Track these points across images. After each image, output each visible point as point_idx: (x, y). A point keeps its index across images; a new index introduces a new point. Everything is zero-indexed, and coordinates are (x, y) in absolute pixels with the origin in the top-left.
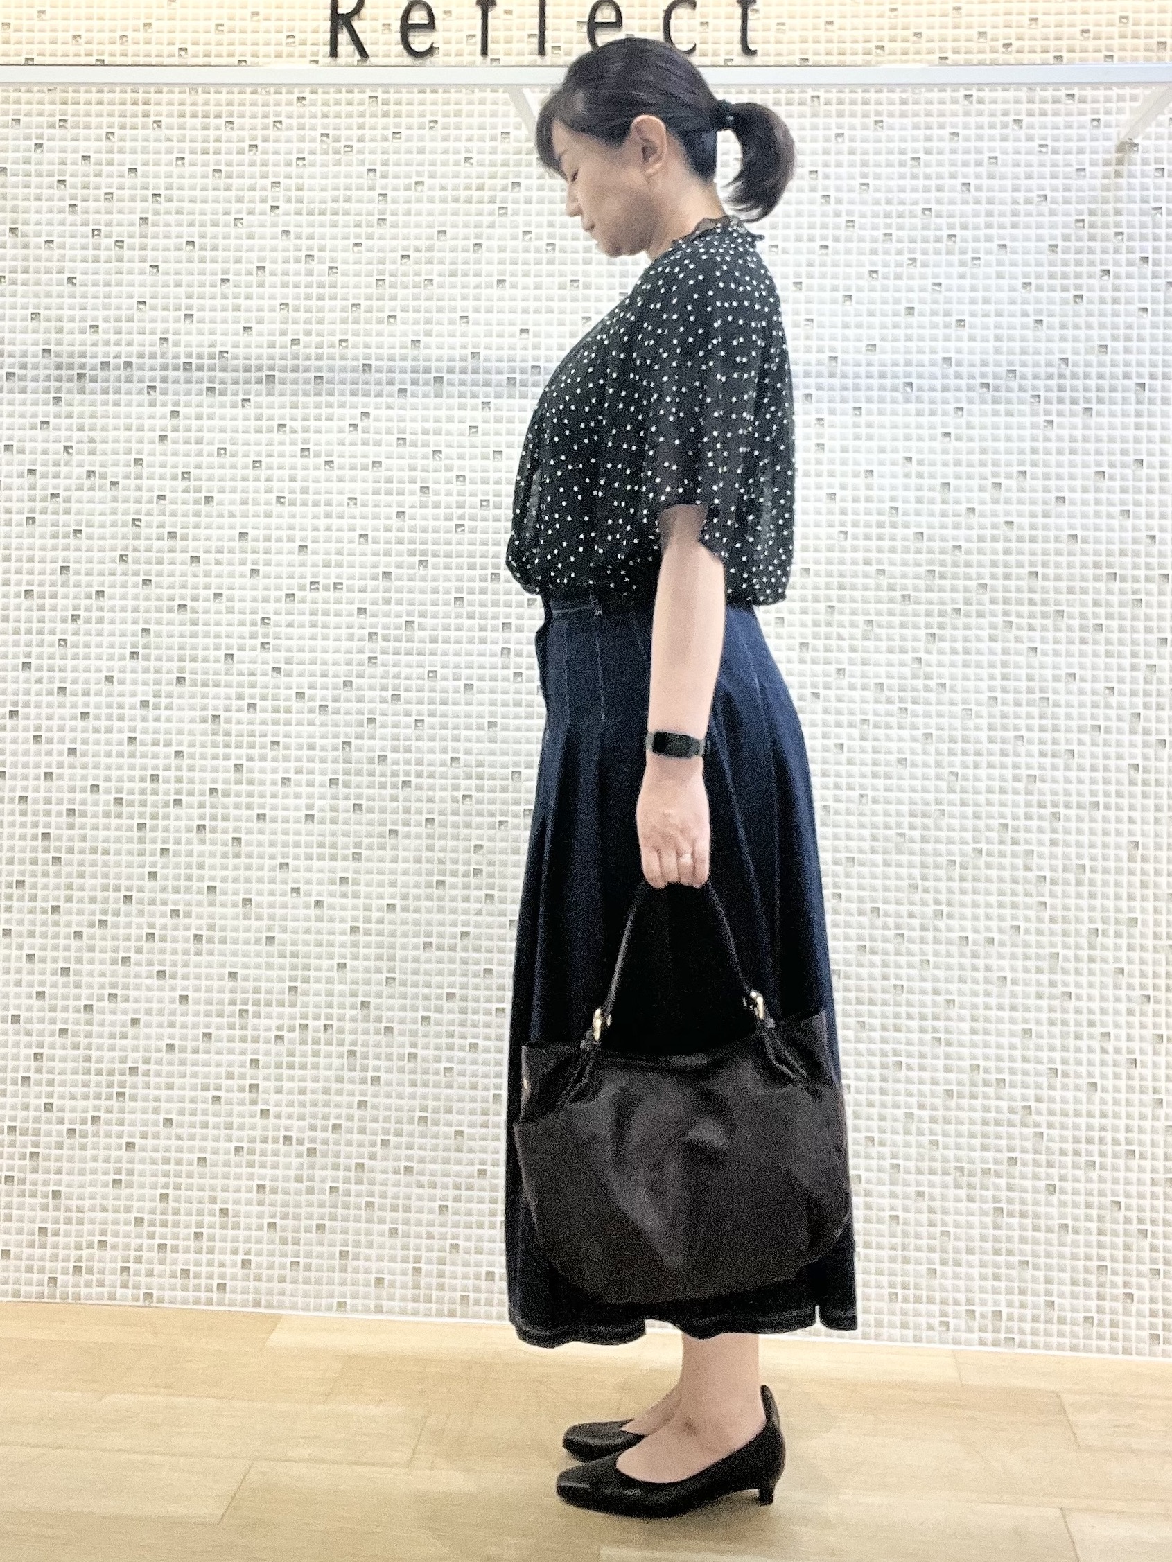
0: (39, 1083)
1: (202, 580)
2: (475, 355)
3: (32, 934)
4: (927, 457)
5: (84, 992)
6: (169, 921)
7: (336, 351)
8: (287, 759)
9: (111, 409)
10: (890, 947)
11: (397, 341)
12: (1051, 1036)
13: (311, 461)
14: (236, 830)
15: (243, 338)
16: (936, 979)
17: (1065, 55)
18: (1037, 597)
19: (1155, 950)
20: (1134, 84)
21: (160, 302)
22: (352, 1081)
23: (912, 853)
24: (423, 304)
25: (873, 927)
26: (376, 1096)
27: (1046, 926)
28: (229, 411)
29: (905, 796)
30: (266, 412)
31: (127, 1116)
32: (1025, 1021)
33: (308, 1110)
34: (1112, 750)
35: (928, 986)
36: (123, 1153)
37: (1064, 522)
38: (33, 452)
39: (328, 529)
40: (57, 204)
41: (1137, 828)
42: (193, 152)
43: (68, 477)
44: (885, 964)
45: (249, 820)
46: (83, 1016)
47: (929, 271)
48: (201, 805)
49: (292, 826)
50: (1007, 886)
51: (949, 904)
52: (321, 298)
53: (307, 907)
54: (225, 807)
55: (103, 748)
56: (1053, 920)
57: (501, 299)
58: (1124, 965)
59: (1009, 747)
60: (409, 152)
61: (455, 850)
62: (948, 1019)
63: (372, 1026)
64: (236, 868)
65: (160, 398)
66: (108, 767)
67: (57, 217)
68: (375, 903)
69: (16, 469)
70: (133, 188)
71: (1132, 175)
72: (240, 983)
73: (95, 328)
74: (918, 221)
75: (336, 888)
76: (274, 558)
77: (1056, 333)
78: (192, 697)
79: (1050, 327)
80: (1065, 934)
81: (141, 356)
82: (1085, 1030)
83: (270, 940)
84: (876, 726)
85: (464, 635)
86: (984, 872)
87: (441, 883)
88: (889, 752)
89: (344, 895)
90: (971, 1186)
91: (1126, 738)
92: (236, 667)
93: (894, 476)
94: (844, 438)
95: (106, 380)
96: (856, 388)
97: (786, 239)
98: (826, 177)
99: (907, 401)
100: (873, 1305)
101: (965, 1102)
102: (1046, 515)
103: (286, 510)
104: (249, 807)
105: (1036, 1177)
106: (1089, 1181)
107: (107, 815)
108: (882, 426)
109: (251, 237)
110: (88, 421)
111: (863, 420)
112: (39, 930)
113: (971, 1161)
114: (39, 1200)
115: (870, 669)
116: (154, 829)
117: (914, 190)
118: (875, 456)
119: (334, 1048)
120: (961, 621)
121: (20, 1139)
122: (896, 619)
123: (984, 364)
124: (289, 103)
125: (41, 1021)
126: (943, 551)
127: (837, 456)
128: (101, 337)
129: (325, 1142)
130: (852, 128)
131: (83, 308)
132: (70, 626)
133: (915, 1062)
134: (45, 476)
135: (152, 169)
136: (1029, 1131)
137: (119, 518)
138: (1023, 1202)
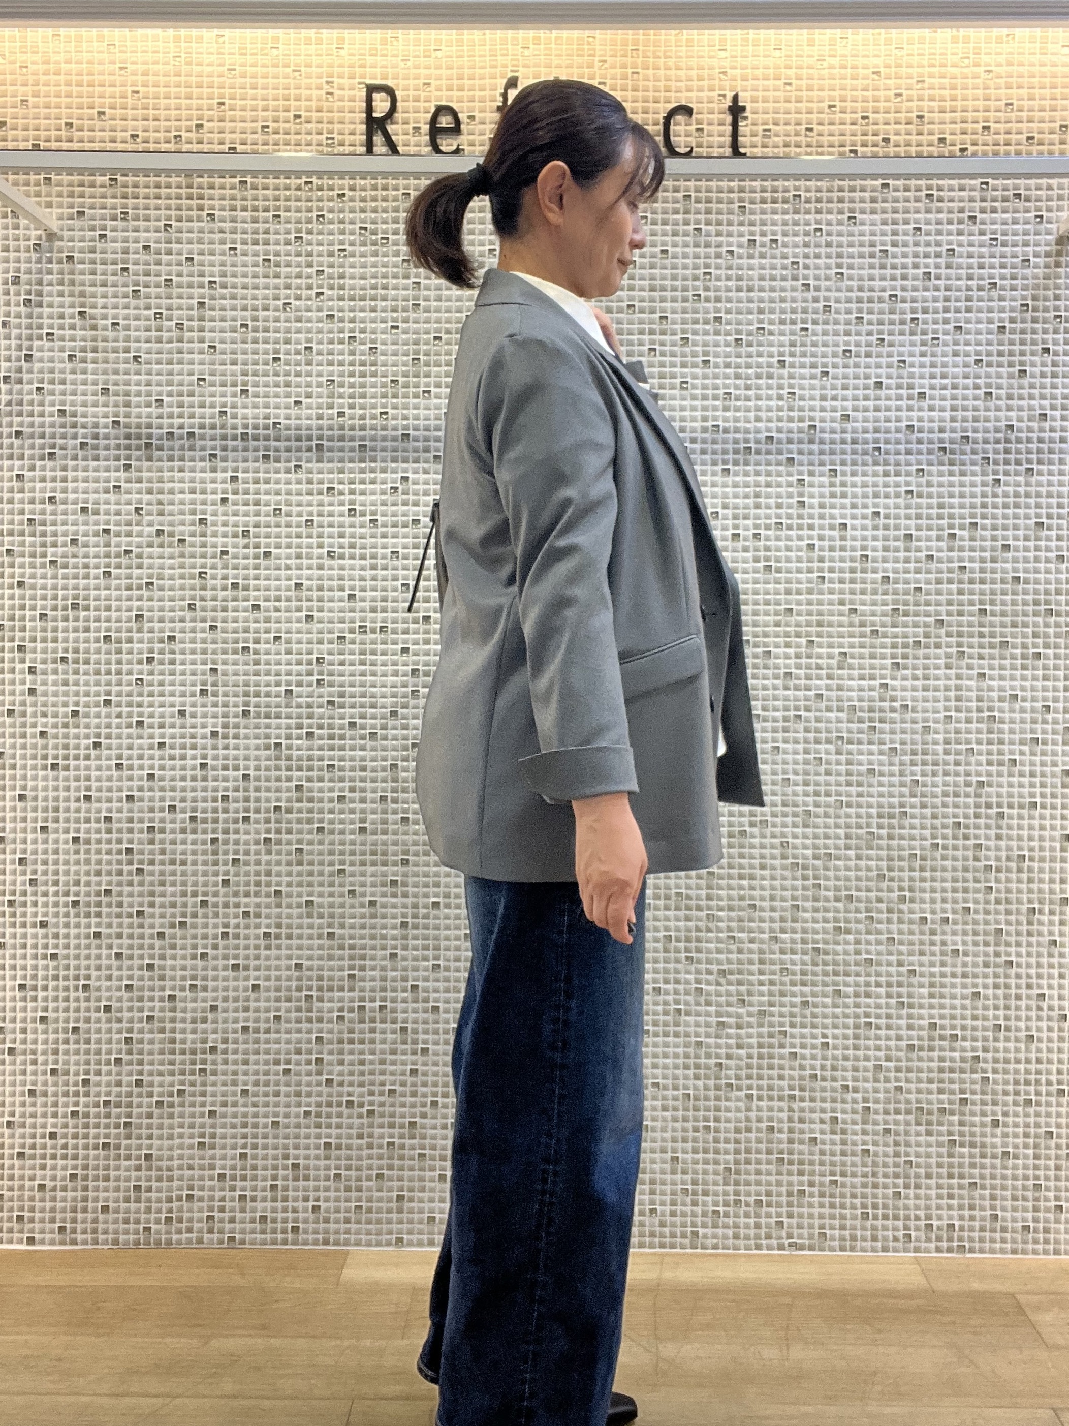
0: (130, 1063)
1: (263, 625)
3: (120, 936)
4: (892, 511)
5: (168, 984)
6: (241, 920)
7: (378, 422)
8: (342, 780)
9: (177, 475)
11: (432, 413)
12: (996, 997)
13: (358, 520)
14: (299, 841)
15: (294, 411)
16: (900, 953)
18: (986, 630)
21: (218, 378)
22: (404, 1053)
23: (880, 848)
25: (847, 911)
26: (426, 1065)
28: (282, 476)
29: (874, 801)
30: (316, 477)
31: (210, 1089)
32: (975, 986)
33: (367, 1078)
34: (1047, 759)
35: (893, 958)
36: (208, 1120)
37: (1008, 566)
38: (107, 513)
39: (374, 579)
40: (121, 290)
41: (1068, 823)
42: (244, 243)
43: (140, 535)
44: (857, 942)
45: (310, 832)
46: (166, 1004)
47: (894, 350)
48: (268, 821)
49: (349, 837)
50: (960, 874)
51: (911, 890)
52: (362, 375)
53: (362, 906)
54: (289, 822)
55: (178, 773)
56: (998, 902)
58: (1057, 937)
59: (962, 758)
62: (910, 985)
63: (420, 1005)
64: (300, 874)
65: (221, 465)
66: (184, 790)
67: (122, 301)
68: (421, 901)
69: (92, 528)
70: (191, 275)
72: (305, 973)
73: (160, 402)
74: (886, 306)
75: (388, 889)
76: (327, 605)
77: (1005, 403)
78: (257, 727)
79: (1000, 398)
80: (1008, 912)
81: (202, 427)
82: (1024, 992)
83: (331, 935)
84: (850, 742)
86: (940, 863)
88: (860, 764)
89: (394, 895)
90: (929, 1123)
91: (1059, 748)
92: (295, 701)
93: (864, 528)
94: (822, 496)
95: (172, 449)
96: (832, 452)
97: (771, 322)
98: (806, 267)
99: (876, 463)
100: (848, 1223)
101: (924, 1054)
102: (994, 560)
103: (335, 563)
104: (310, 821)
105: (984, 1114)
106: (1027, 1115)
107: (183, 831)
108: (854, 485)
109: (299, 320)
110: (156, 486)
111: (838, 480)
112: (126, 931)
113: (929, 1102)
114: (133, 1162)
115: (845, 694)
116: (226, 842)
117: (883, 278)
118: (848, 511)
119: (388, 1026)
120: (921, 652)
121: (115, 1111)
122: (866, 651)
123: (942, 430)
124: (330, 199)
125: (130, 1009)
126: (906, 593)
127: (816, 511)
128: (166, 410)
129: (382, 1104)
130: (829, 223)
131: (148, 384)
132: (145, 667)
133: (882, 1022)
134: (118, 535)
135: (207, 258)
136: (977, 1077)
137: (187, 571)
138: (972, 1135)
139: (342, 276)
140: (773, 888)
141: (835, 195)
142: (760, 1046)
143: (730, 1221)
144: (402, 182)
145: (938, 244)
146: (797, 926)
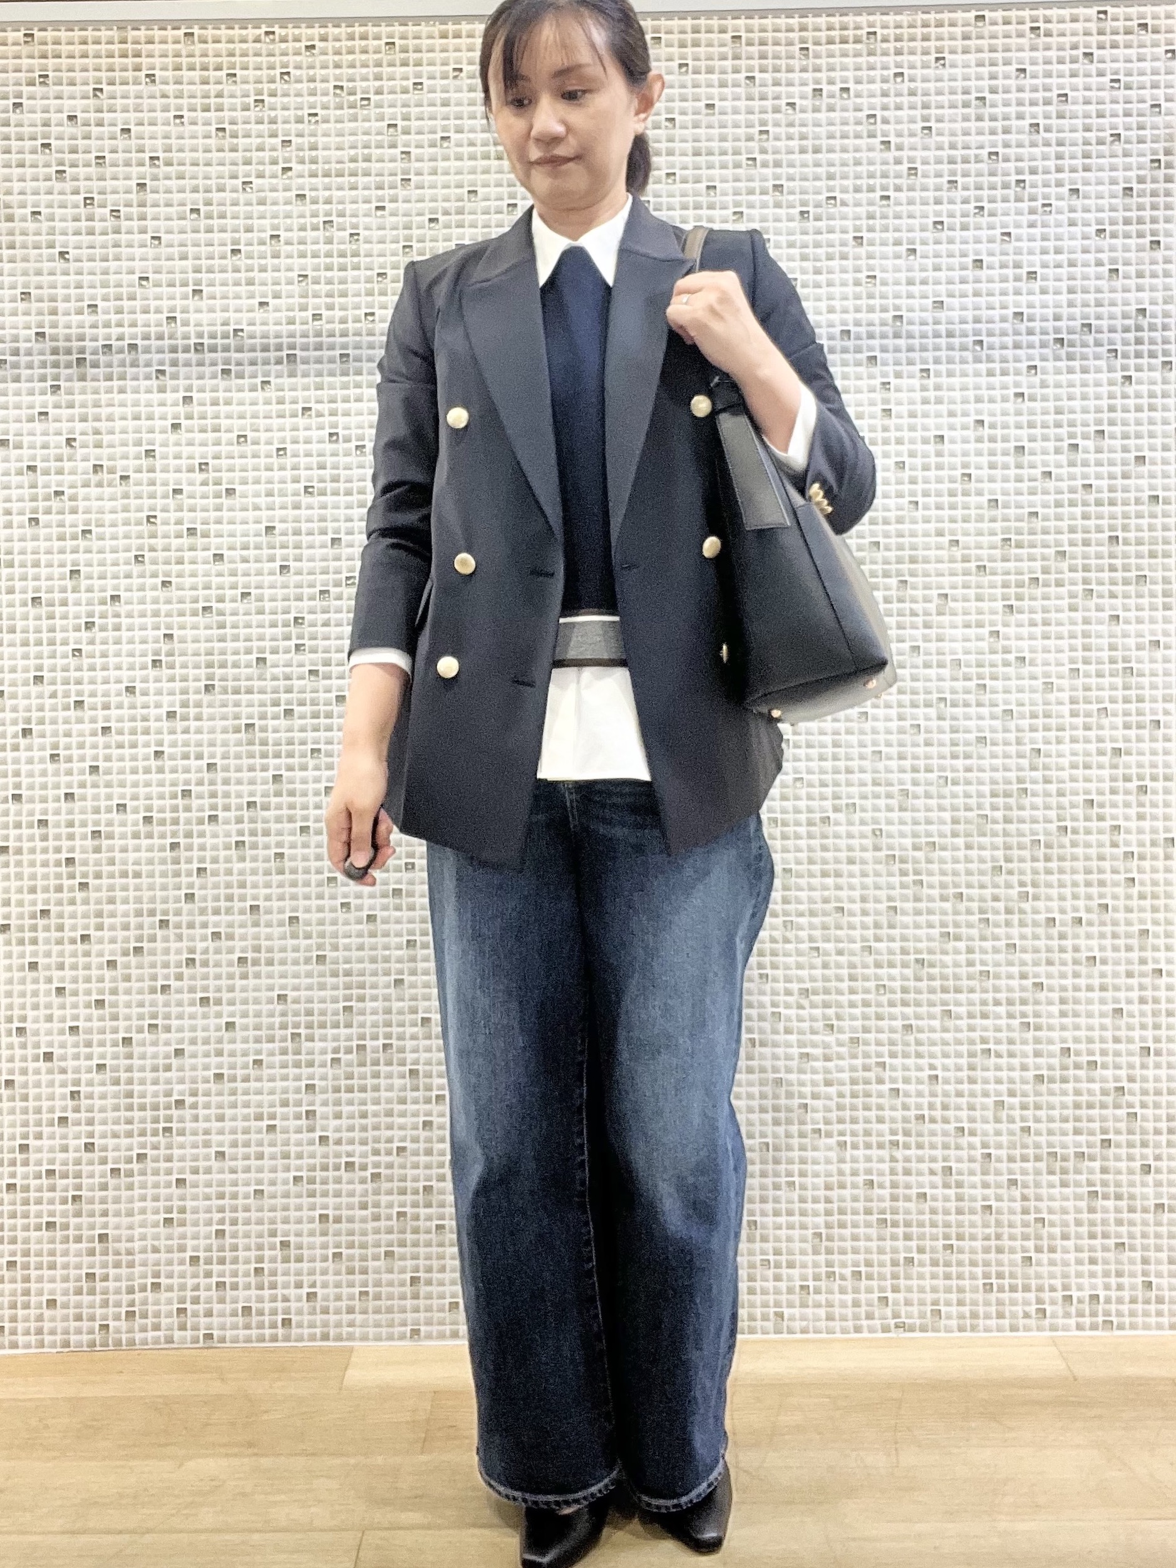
0: (77, 1123)
1: (228, 580)
3: (61, 967)
4: (999, 419)
5: (122, 1024)
6: (210, 944)
7: (363, 326)
8: (329, 767)
9: (117, 397)
10: (974, 932)
12: (1143, 1014)
13: (341, 446)
14: (279, 845)
15: (259, 315)
16: (1023, 963)
18: (1118, 562)
21: (164, 277)
23: (994, 834)
25: (956, 913)
27: (1135, 903)
28: (247, 395)
29: (986, 776)
30: (288, 395)
31: (176, 1152)
32: (1116, 1001)
33: (371, 1134)
35: (1015, 970)
36: (175, 1191)
37: (1145, 483)
38: (32, 447)
40: (42, 171)
42: (192, 109)
43: (73, 472)
44: (970, 950)
45: (292, 833)
46: (121, 1049)
47: (996, 220)
48: (239, 820)
50: (1094, 864)
51: (1035, 885)
52: (343, 268)
53: (359, 921)
54: (265, 821)
55: (128, 764)
56: (1142, 896)
59: (1093, 720)
60: (432, 104)
62: (1037, 1002)
63: (433, 1043)
64: (280, 885)
65: (170, 383)
66: (135, 785)
67: (43, 185)
69: (13, 466)
70: (127, 151)
72: (291, 1006)
73: (93, 307)
74: (984, 167)
75: (391, 901)
76: (306, 553)
77: (1133, 282)
78: (224, 705)
79: (1128, 277)
80: (1155, 909)
81: (146, 337)
83: (321, 959)
84: (954, 704)
86: (1069, 850)
88: (967, 731)
89: (398, 908)
90: (1064, 1171)
92: (270, 671)
93: (965, 441)
94: (912, 402)
95: (109, 365)
96: (924, 349)
97: (844, 190)
98: (885, 121)
99: (977, 360)
100: (968, 1296)
101: (1056, 1086)
102: (1125, 476)
103: (316, 500)
104: (291, 820)
105: (1131, 1159)
107: (136, 836)
108: (951, 389)
109: (262, 202)
110: (91, 411)
111: (931, 382)
112: (68, 961)
113: (1064, 1146)
114: (84, 1245)
115: (946, 646)
116: (189, 848)
117: (980, 133)
118: (945, 420)
119: (395, 1069)
120: (1039, 592)
121: (61, 1183)
122: (972, 592)
123: (1057, 318)
124: (297, 53)
125: (76, 1057)
126: (1019, 519)
127: (906, 421)
128: (101, 318)
129: (390, 1166)
130: (912, 67)
131: (79, 286)
132: (85, 635)
133: (1003, 1048)
134: (46, 472)
135: (147, 129)
136: (1122, 1112)
137: (132, 515)
138: (1118, 1184)
140: (864, 887)
141: (919, 31)
142: (854, 1082)
143: (822, 1298)
144: (384, 29)
145: (1047, 89)
146: (896, 932)
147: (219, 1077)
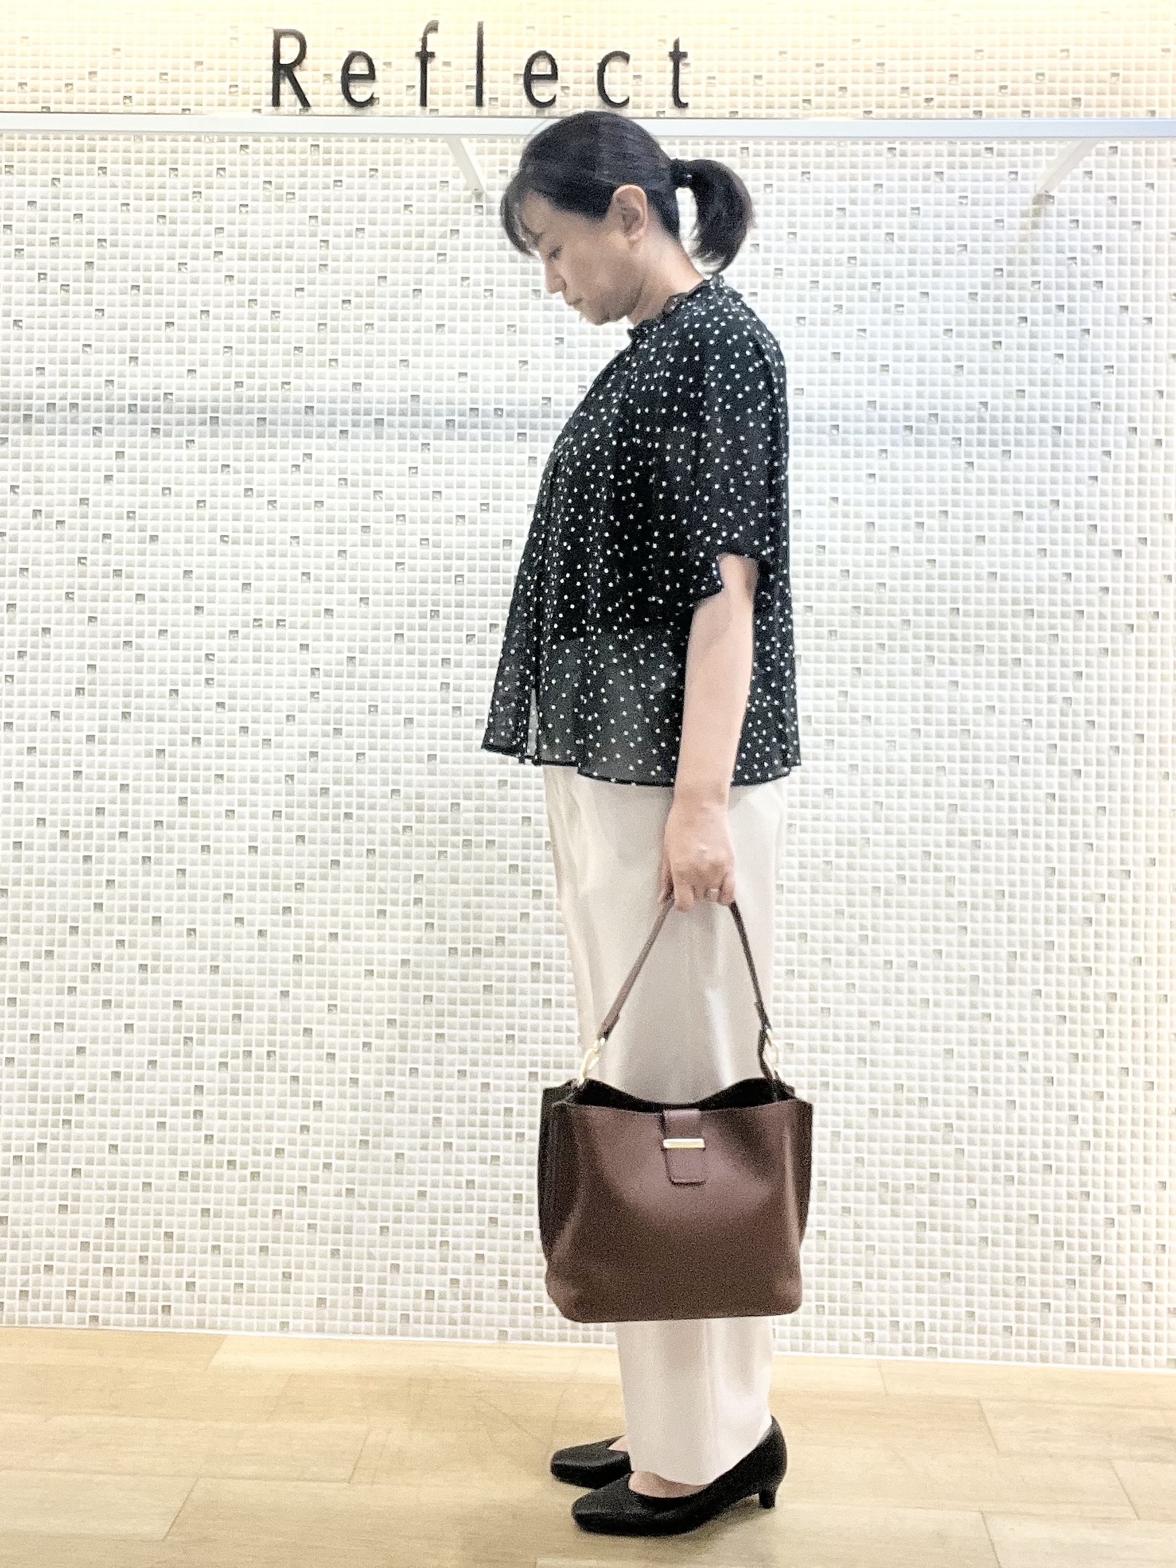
1: (146, 618)
2: (415, 397)
4: (852, 497)
5: (29, 1021)
6: (114, 951)
7: (279, 393)
8: (230, 792)
9: (58, 450)
11: (338, 384)
12: (972, 1056)
13: (254, 501)
14: (181, 861)
15: (187, 381)
16: (861, 1002)
17: (985, 110)
18: (959, 632)
19: (1071, 972)
20: (1050, 139)
21: (104, 345)
22: (294, 1106)
23: (839, 880)
24: (364, 347)
25: (801, 952)
26: (317, 1120)
27: (967, 950)
28: (174, 452)
30: (209, 453)
31: (73, 1143)
32: (948, 1042)
33: (251, 1135)
34: (1030, 780)
35: (854, 1008)
36: (69, 1179)
37: (984, 560)
40: (3, 248)
41: (1054, 855)
42: (137, 198)
43: (14, 516)
44: (813, 988)
45: (193, 851)
46: (28, 1044)
47: (854, 317)
48: (147, 838)
49: (236, 858)
50: (930, 912)
51: (874, 928)
52: (264, 341)
53: (250, 935)
54: (170, 839)
55: (49, 782)
56: (974, 944)
57: (440, 344)
58: (1041, 987)
59: (932, 777)
60: (350, 199)
61: (395, 880)
62: (873, 1040)
63: (313, 1052)
64: (181, 899)
65: (105, 439)
66: (54, 801)
67: (3, 261)
68: (317, 932)
70: (79, 233)
71: (1047, 226)
72: (184, 1011)
73: (41, 369)
74: (843, 270)
75: (281, 918)
76: (218, 595)
77: (976, 378)
78: (138, 731)
79: (971, 372)
80: (985, 957)
81: (86, 398)
82: (1004, 1049)
83: (215, 969)
85: (404, 670)
86: (907, 898)
87: (382, 913)
88: (817, 783)
89: (287, 925)
90: (895, 1202)
91: (1043, 768)
92: (181, 701)
93: (821, 515)
95: (52, 421)
99: (833, 443)
101: (889, 1120)
102: (967, 553)
103: (230, 548)
104: (193, 839)
105: (958, 1192)
106: (1007, 1195)
107: (53, 847)
108: (809, 467)
109: (195, 281)
110: (34, 462)
113: (895, 1178)
116: (100, 861)
117: (840, 239)
118: (802, 496)
119: (277, 1075)
120: (885, 656)
122: (826, 654)
123: (907, 407)
124: (233, 152)
126: (868, 589)
128: (47, 379)
129: (268, 1166)
130: (780, 179)
131: (29, 351)
132: (17, 662)
133: (841, 1082)
135: (96, 215)
136: (951, 1148)
137: (66, 556)
138: (945, 1217)
139: (243, 234)
141: (787, 148)
145: (901, 202)
147: (116, 1075)
